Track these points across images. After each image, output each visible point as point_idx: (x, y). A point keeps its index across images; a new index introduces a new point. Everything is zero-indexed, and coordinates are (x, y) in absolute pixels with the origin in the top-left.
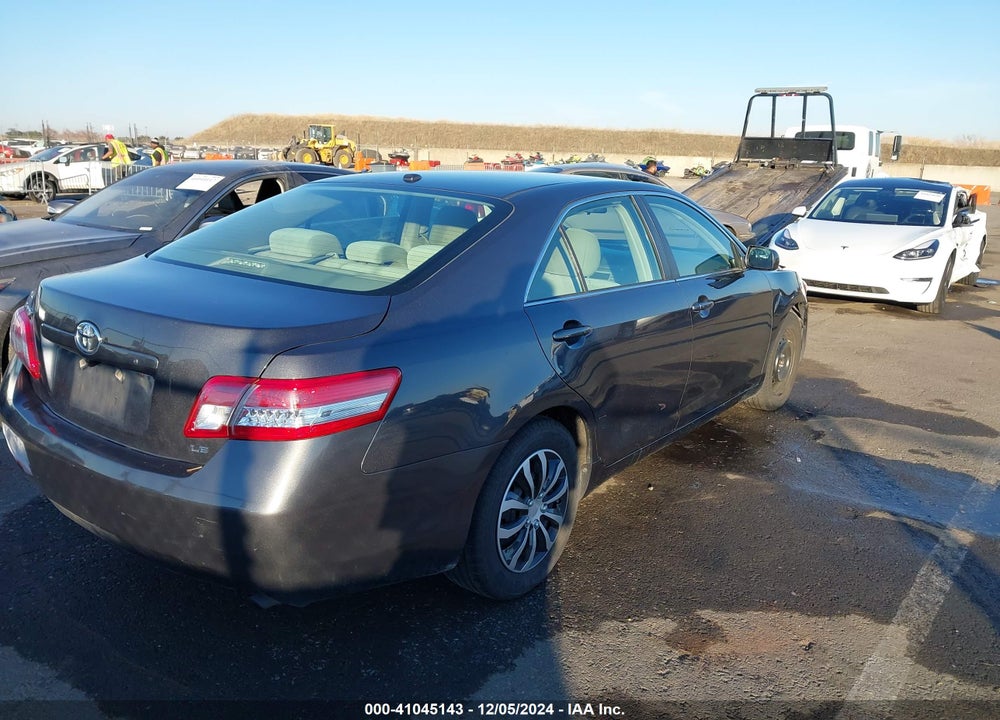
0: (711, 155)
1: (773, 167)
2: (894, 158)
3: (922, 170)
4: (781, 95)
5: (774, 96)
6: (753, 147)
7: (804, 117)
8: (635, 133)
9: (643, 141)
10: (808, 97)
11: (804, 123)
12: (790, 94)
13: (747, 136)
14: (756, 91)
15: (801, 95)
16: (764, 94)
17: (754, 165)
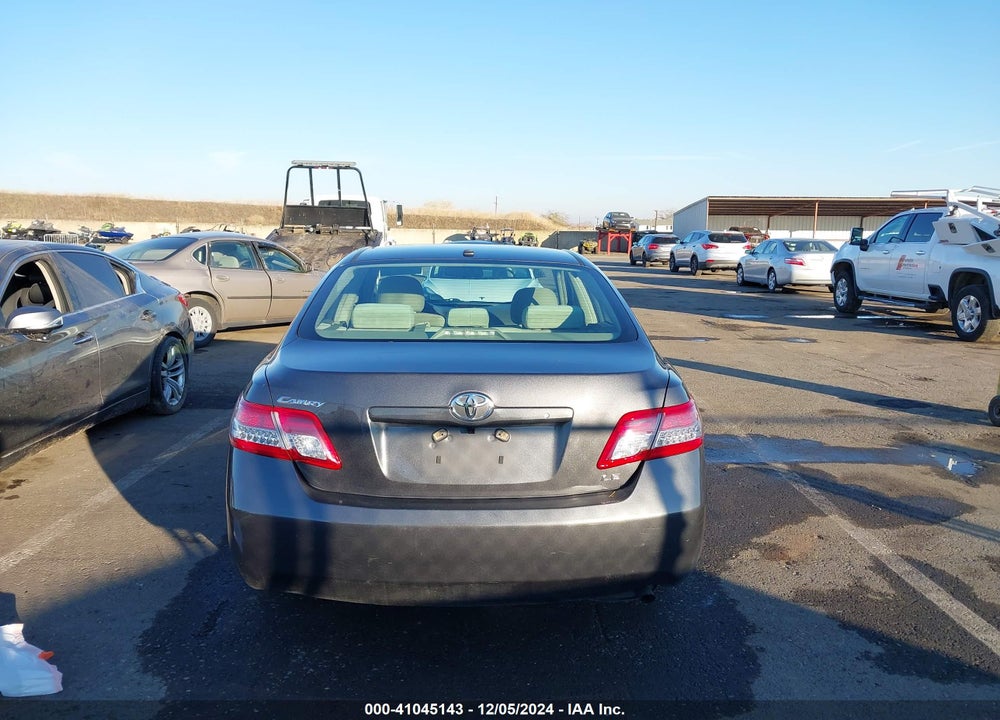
0: (175, 221)
1: (318, 232)
2: (399, 223)
3: (434, 234)
4: (317, 167)
5: (310, 168)
6: (296, 214)
7: (339, 187)
8: (77, 197)
9: (89, 206)
10: (341, 171)
11: (340, 193)
12: (324, 167)
13: (288, 204)
14: (293, 162)
15: (334, 168)
16: (301, 166)
17: (299, 229)
